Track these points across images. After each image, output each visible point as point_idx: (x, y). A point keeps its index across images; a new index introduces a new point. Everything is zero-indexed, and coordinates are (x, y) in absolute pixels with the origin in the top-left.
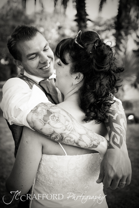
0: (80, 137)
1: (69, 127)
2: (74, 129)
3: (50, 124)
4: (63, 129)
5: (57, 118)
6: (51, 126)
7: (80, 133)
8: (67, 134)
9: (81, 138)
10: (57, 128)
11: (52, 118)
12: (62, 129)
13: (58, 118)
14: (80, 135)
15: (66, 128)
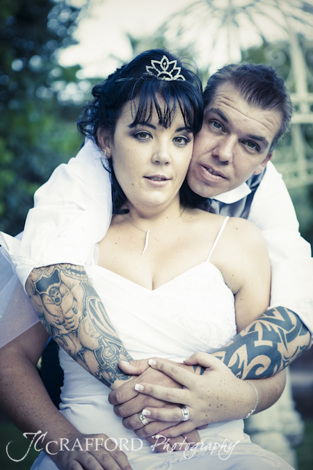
0: (80, 351)
1: (71, 323)
2: (77, 333)
3: (44, 298)
4: (58, 320)
5: (59, 296)
6: (43, 302)
7: (84, 344)
8: (61, 332)
9: (82, 354)
10: (50, 313)
11: (52, 290)
12: (56, 318)
13: (62, 296)
14: (83, 347)
15: (64, 322)
